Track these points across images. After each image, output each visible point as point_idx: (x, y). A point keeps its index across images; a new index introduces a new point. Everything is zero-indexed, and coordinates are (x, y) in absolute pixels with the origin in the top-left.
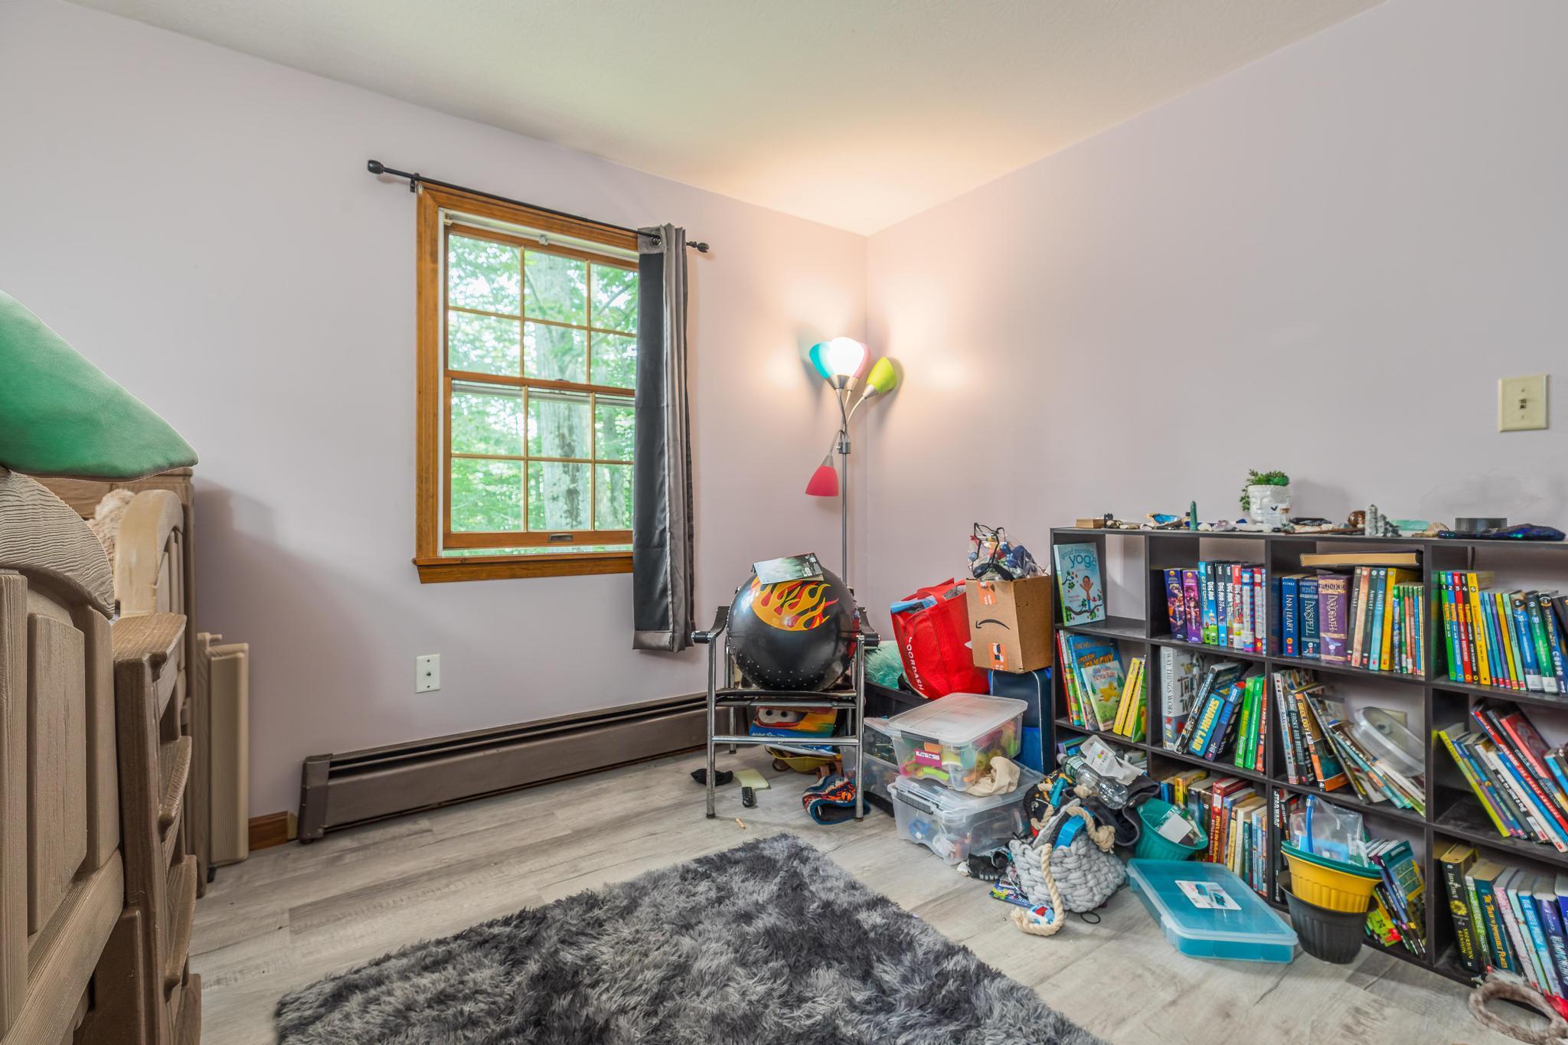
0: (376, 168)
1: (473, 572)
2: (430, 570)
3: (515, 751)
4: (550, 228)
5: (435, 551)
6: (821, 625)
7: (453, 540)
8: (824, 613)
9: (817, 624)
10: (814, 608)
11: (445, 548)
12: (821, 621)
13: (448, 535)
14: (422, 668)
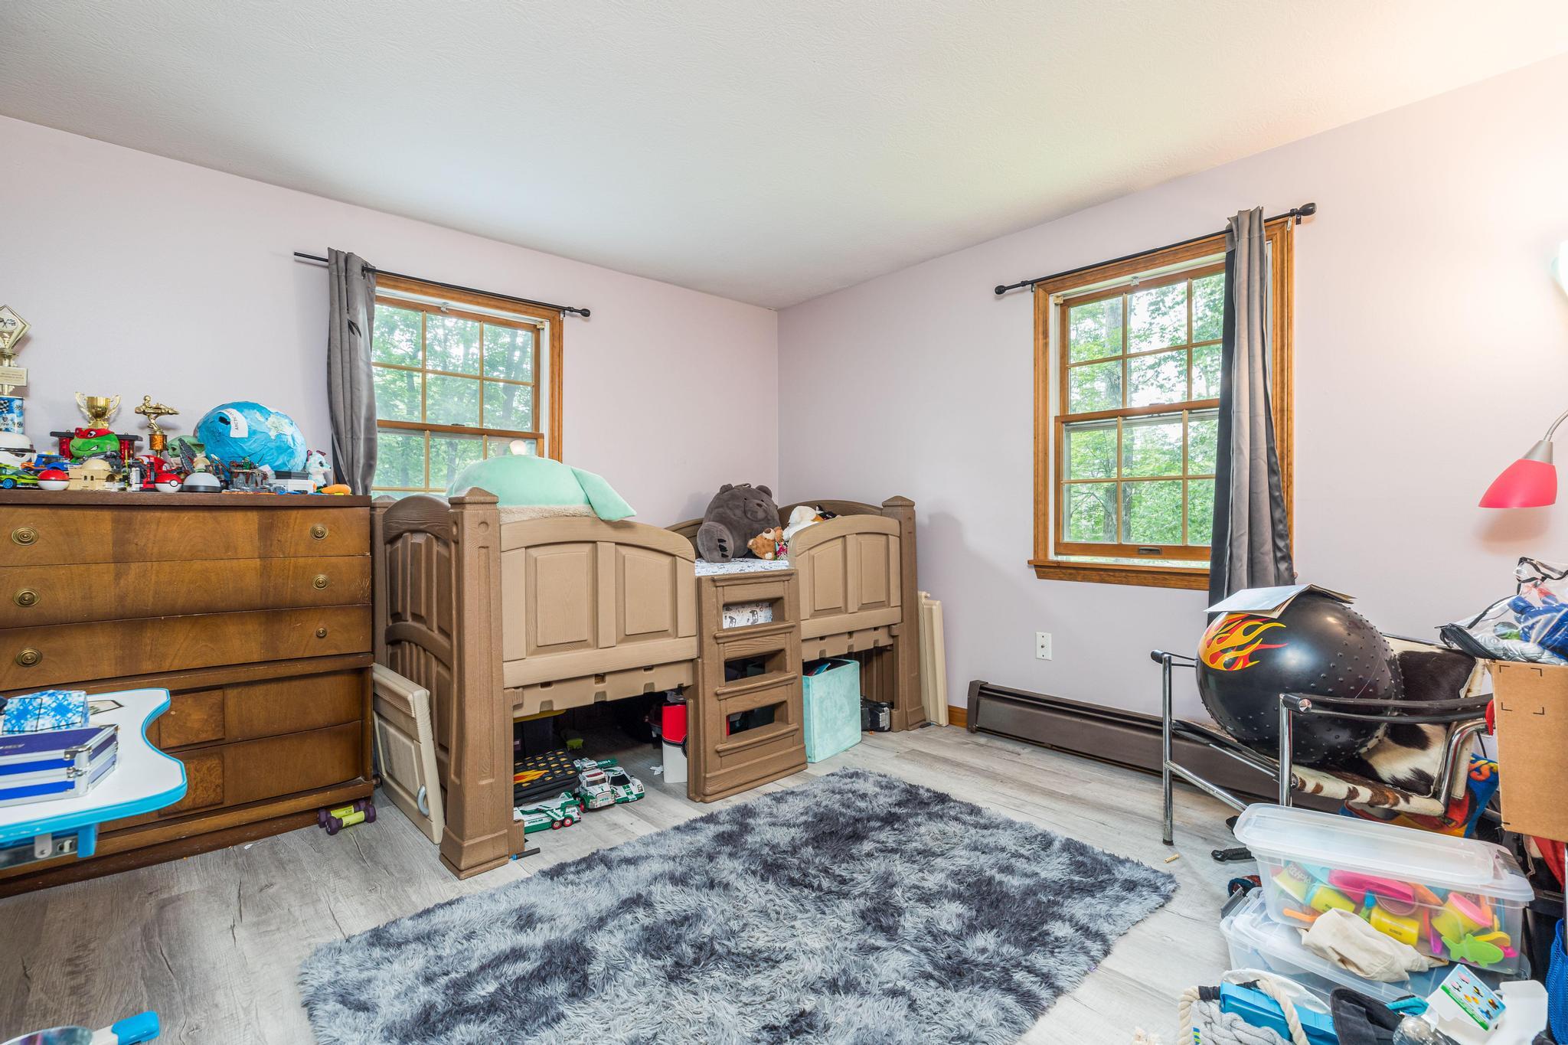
0: (1000, 290)
1: (1071, 574)
2: (1044, 569)
3: (1094, 726)
4: (1135, 270)
5: (1046, 555)
6: (1243, 669)
7: (1061, 548)
8: (1252, 657)
9: (1239, 667)
10: (1240, 648)
11: (1056, 554)
12: (1244, 664)
13: (1057, 544)
14: (1040, 641)
